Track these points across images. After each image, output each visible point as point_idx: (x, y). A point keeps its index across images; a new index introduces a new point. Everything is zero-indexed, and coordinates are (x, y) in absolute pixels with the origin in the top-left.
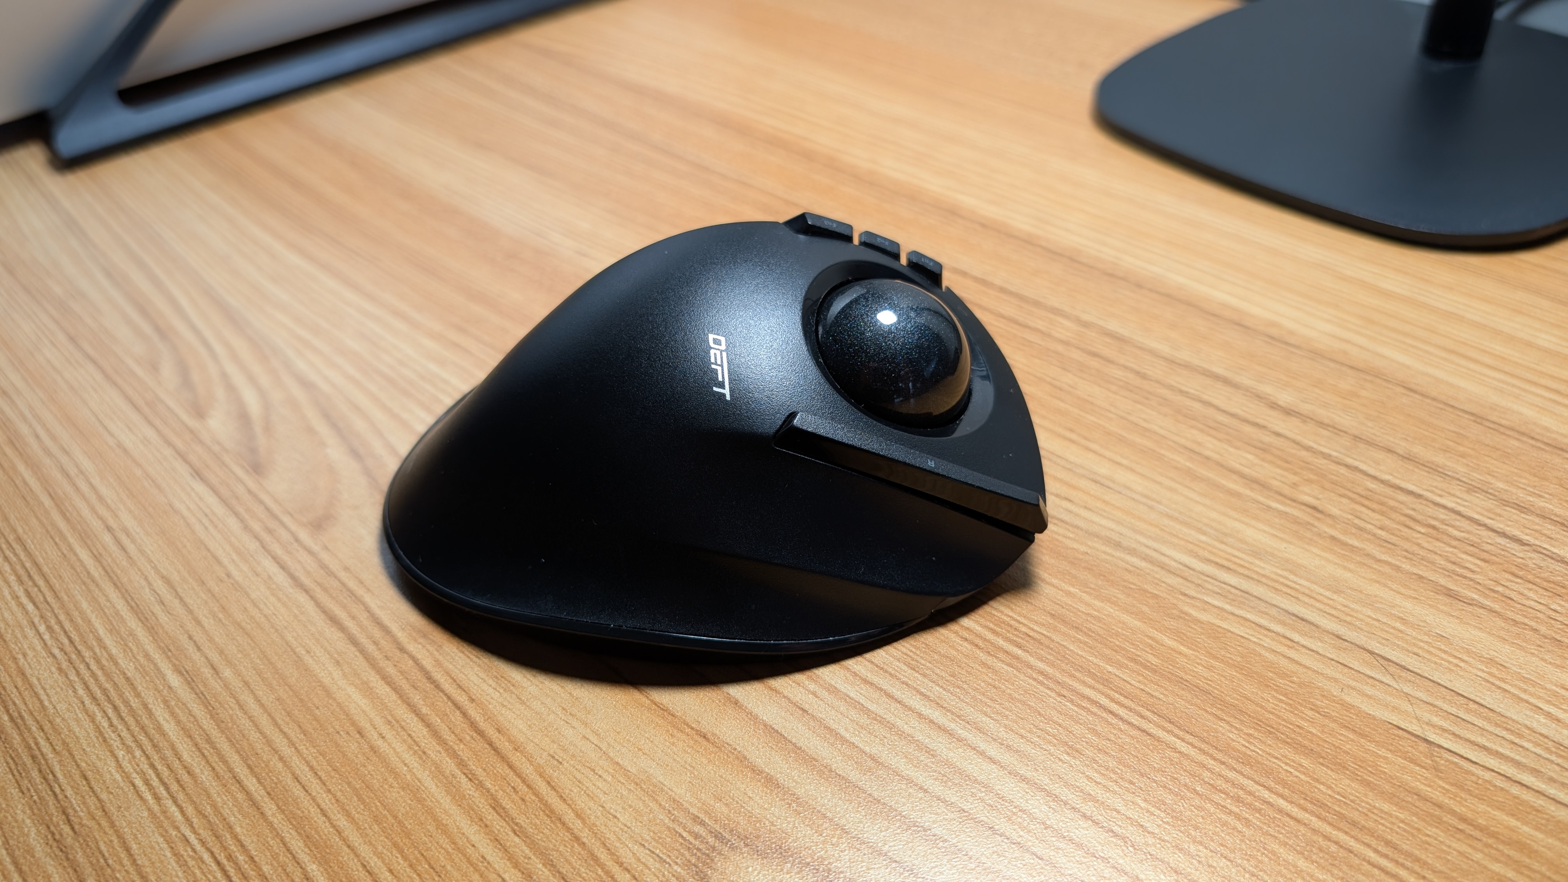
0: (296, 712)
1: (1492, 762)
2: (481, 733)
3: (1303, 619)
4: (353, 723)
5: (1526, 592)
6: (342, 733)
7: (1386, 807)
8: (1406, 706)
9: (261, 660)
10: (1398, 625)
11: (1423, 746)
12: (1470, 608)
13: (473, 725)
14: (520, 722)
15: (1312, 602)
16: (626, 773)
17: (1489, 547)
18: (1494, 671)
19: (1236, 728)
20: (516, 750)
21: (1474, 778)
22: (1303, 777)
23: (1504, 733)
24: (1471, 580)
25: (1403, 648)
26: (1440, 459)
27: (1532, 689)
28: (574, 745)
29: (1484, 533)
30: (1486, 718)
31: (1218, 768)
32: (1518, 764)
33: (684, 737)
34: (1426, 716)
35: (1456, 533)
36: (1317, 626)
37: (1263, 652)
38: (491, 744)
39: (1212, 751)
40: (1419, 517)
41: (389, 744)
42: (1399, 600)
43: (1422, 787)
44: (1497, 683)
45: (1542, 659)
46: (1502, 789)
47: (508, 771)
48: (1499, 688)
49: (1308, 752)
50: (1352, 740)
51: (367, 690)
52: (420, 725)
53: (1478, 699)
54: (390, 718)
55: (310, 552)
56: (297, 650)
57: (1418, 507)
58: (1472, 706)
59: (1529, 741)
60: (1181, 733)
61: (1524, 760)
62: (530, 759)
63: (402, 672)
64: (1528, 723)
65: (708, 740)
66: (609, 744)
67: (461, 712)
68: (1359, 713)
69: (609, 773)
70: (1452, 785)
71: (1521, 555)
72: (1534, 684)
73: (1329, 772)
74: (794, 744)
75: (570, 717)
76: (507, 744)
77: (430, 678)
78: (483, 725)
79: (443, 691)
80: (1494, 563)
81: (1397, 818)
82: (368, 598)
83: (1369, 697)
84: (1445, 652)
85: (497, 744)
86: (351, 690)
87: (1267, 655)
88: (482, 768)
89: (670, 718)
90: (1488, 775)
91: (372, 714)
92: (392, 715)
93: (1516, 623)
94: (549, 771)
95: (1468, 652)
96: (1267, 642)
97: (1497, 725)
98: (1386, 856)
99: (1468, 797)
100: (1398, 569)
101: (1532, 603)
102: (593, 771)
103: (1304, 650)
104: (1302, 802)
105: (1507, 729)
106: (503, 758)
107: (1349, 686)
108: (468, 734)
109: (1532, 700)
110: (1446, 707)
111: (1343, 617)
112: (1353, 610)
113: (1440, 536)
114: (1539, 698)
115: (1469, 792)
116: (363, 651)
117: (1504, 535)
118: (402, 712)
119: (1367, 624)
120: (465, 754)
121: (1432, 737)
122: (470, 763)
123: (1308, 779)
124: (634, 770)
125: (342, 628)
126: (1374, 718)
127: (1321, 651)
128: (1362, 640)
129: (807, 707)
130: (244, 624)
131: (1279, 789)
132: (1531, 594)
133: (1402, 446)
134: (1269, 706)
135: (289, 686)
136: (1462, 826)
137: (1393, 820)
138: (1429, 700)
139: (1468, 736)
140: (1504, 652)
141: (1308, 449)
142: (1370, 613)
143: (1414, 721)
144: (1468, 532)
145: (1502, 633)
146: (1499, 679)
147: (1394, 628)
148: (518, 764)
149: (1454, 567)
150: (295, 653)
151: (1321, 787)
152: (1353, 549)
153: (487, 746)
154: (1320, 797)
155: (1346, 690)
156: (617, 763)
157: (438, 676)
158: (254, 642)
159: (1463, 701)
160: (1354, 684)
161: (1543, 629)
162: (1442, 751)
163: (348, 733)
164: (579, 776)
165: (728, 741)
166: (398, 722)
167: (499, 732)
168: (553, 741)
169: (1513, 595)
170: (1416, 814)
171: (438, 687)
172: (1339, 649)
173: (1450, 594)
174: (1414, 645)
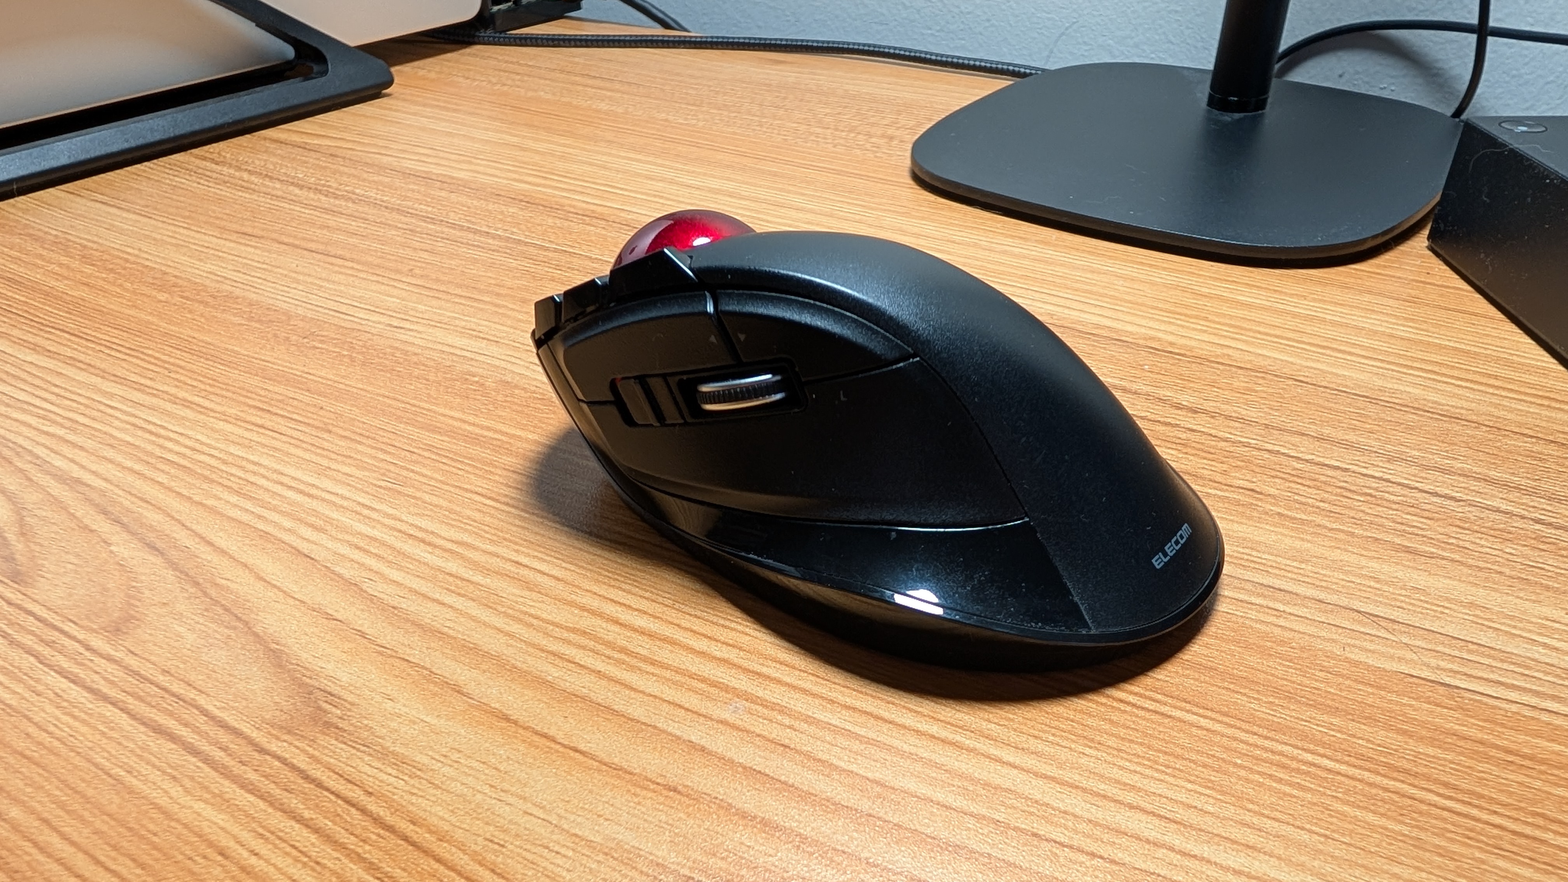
0: (125, 844)
1: (1513, 695)
2: (390, 829)
3: (1280, 590)
4: (211, 844)
5: (1478, 541)
6: (197, 858)
7: (1431, 751)
8: (1409, 655)
9: (61, 790)
10: (1372, 584)
11: (1441, 690)
12: (1433, 561)
13: (377, 820)
14: (439, 808)
15: (1282, 573)
16: (589, 843)
17: (1428, 507)
18: (1478, 613)
19: (1254, 699)
20: (441, 840)
21: (1502, 712)
22: (1339, 735)
23: (1512, 667)
24: (1424, 536)
25: (1386, 604)
26: (1352, 437)
27: (1520, 625)
28: (516, 823)
29: (1419, 495)
30: (1489, 656)
31: (1252, 739)
32: (1537, 694)
33: (650, 795)
34: (1433, 662)
35: (1392, 498)
36: (1297, 594)
37: (1254, 625)
38: (406, 839)
39: (1239, 724)
40: (1353, 488)
41: (267, 861)
42: (1364, 562)
43: (1457, 727)
44: (1486, 623)
45: (1518, 597)
46: (1533, 718)
47: (436, 866)
48: (1490, 627)
49: (1335, 711)
50: (1373, 694)
51: (223, 803)
52: (305, 832)
53: (1475, 641)
54: (261, 830)
55: (109, 659)
56: (113, 772)
57: (1349, 479)
58: (1471, 646)
59: (1538, 671)
60: (1201, 711)
61: (1541, 689)
62: (462, 847)
63: (266, 777)
64: (1529, 655)
65: (679, 793)
66: (558, 815)
67: (358, 809)
68: (1368, 667)
69: (568, 847)
70: (1485, 721)
71: (1460, 510)
72: (1521, 620)
73: (1363, 727)
74: (785, 783)
75: (502, 794)
76: (427, 835)
77: (307, 778)
78: (390, 819)
79: (327, 789)
80: (1438, 520)
81: (1445, 759)
82: (202, 701)
83: (1373, 652)
84: (1427, 602)
85: (415, 837)
86: (199, 806)
87: (1258, 626)
88: (400, 868)
89: (628, 777)
90: (1514, 708)
91: (236, 830)
92: (263, 827)
93: (1481, 569)
94: (490, 857)
95: (1447, 599)
96: (1253, 614)
97: (1502, 661)
98: (1450, 798)
99: (1504, 730)
100: (1352, 534)
101: (1488, 550)
102: (547, 848)
103: (1292, 617)
104: (1347, 759)
105: (1514, 664)
106: (426, 852)
107: (1349, 645)
108: (373, 832)
109: (1525, 634)
110: (1447, 651)
111: (1318, 583)
112: (1325, 575)
113: (1379, 502)
114: (1530, 631)
115: (1502, 725)
116: (208, 760)
117: (1436, 494)
118: (277, 820)
119: (1343, 587)
120: (374, 856)
121: (1448, 680)
122: (383, 865)
123: (1344, 736)
124: (598, 839)
125: (172, 738)
126: (1385, 670)
127: (1308, 616)
128: (1344, 602)
129: (787, 742)
130: (28, 753)
131: (1321, 751)
132: (1483, 542)
133: (1312, 430)
134: (1279, 673)
135: (109, 815)
136: (1511, 758)
137: (1442, 762)
138: (1430, 647)
139: (1480, 674)
140: (1480, 595)
141: (1226, 440)
142: (1341, 576)
143: (1424, 668)
144: (1404, 496)
145: (1471, 579)
146: (1486, 619)
147: (1370, 587)
148: (447, 856)
149: (1403, 527)
150: (110, 776)
151: (1361, 742)
152: (1302, 522)
153: (402, 842)
154: (1364, 751)
155: (1347, 649)
156: (576, 835)
157: (318, 773)
158: (47, 771)
159: (1462, 644)
160: (1353, 642)
161: (1507, 571)
162: (1462, 692)
163: (205, 857)
164: (529, 856)
165: (705, 790)
166: (272, 833)
167: (414, 823)
168: (487, 824)
169: (1467, 545)
170: (1461, 754)
171: (320, 785)
172: (1326, 612)
173: (1408, 550)
174: (1395, 599)
